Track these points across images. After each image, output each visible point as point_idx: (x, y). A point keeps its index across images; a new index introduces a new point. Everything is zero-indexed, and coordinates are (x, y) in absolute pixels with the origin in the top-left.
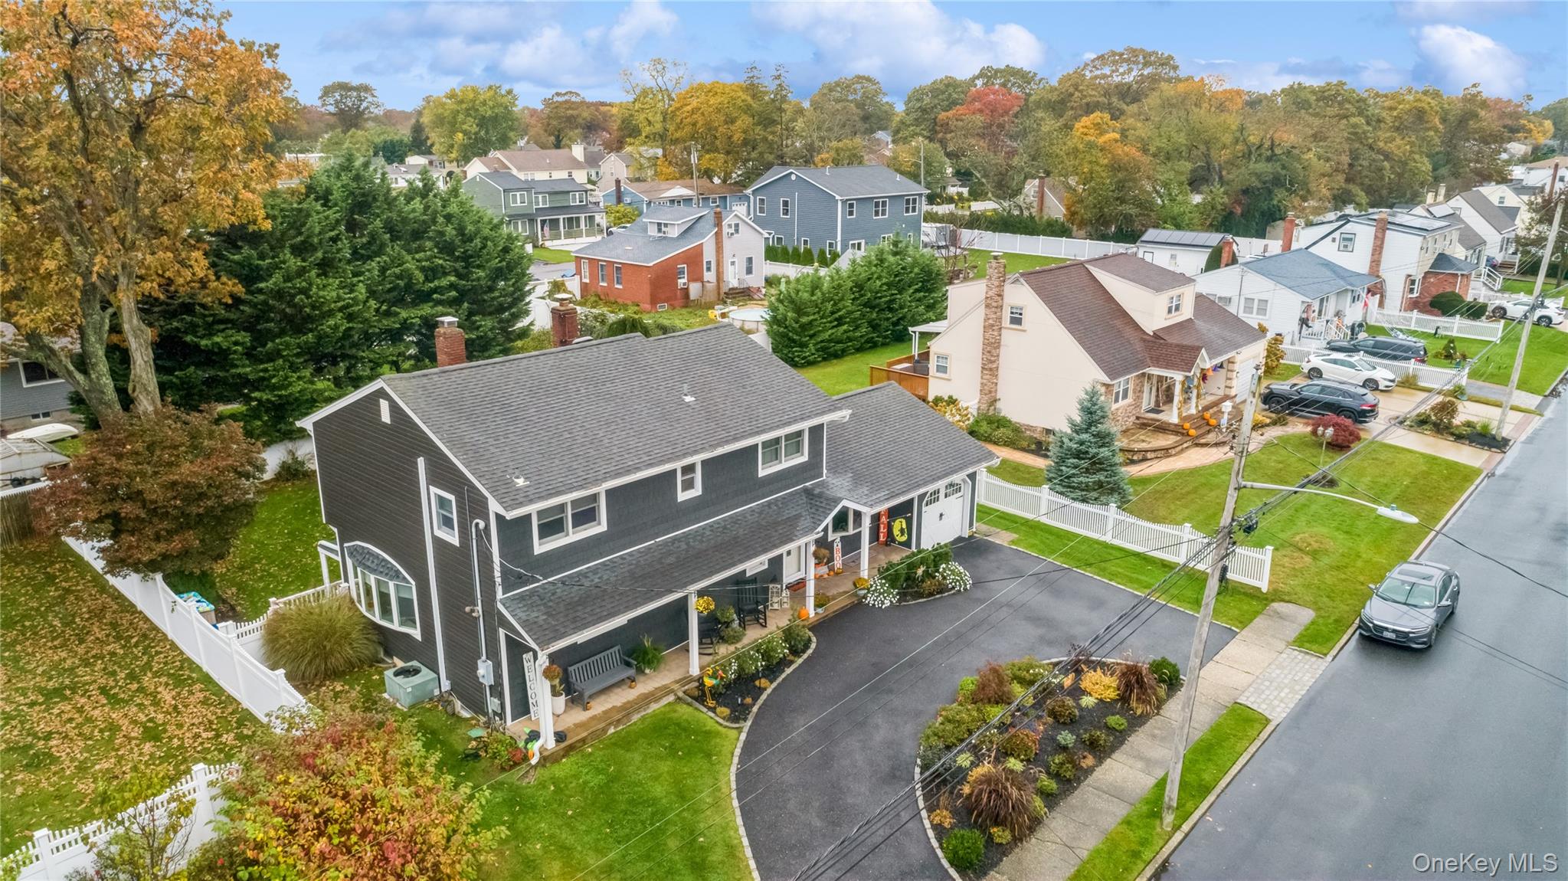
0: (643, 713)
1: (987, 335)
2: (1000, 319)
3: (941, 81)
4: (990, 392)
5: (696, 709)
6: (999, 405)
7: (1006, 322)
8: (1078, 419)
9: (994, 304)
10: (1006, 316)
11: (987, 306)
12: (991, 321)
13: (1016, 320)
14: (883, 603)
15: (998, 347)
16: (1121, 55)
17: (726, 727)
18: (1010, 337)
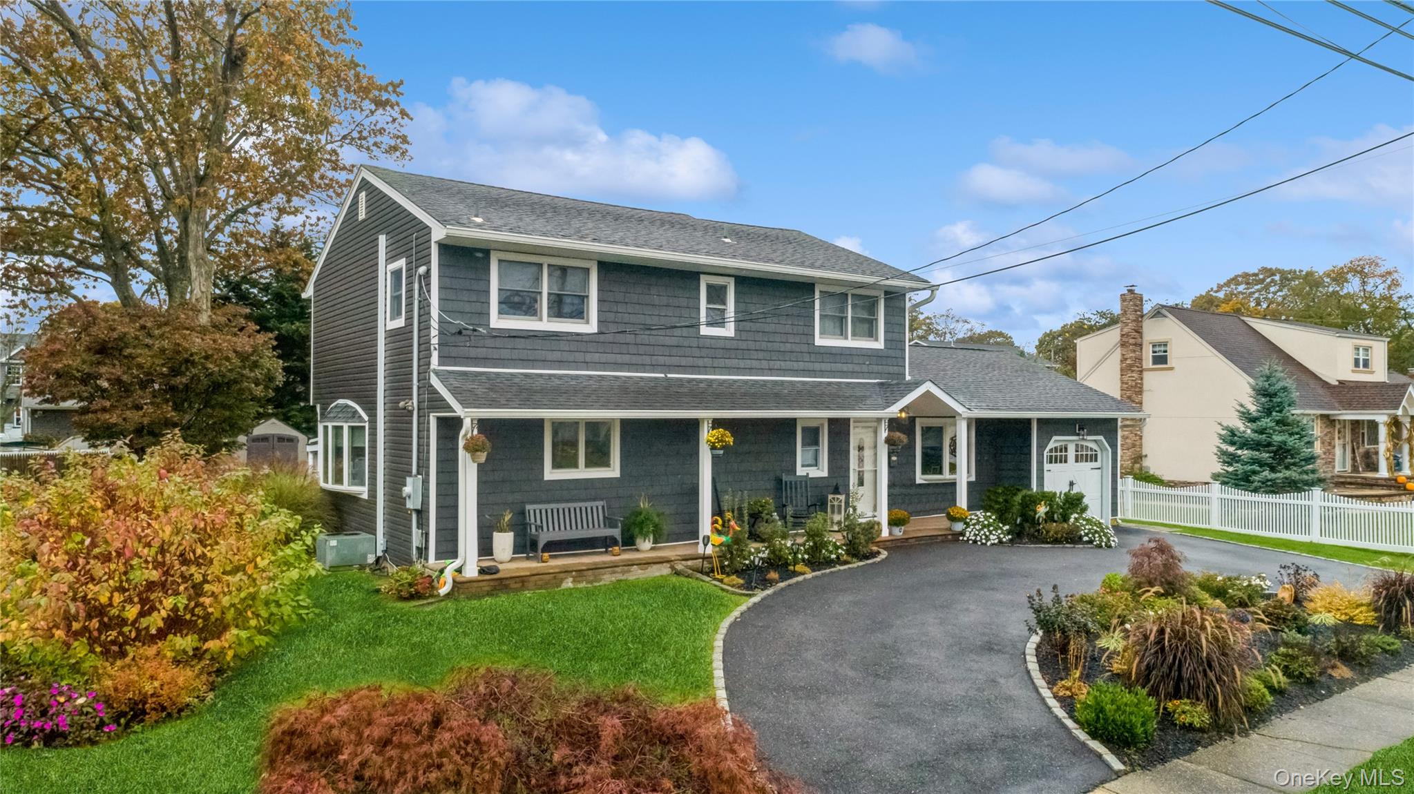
0: (620, 577)
1: (1126, 379)
2: (1140, 359)
3: (1072, 325)
4: (1134, 446)
5: (697, 579)
6: (1146, 463)
7: (1148, 362)
8: (1253, 408)
9: (1131, 341)
10: (1148, 354)
11: (1122, 345)
12: (1129, 362)
13: (1160, 359)
14: (987, 538)
15: (1140, 392)
16: (1256, 275)
17: (733, 593)
18: (1153, 380)
